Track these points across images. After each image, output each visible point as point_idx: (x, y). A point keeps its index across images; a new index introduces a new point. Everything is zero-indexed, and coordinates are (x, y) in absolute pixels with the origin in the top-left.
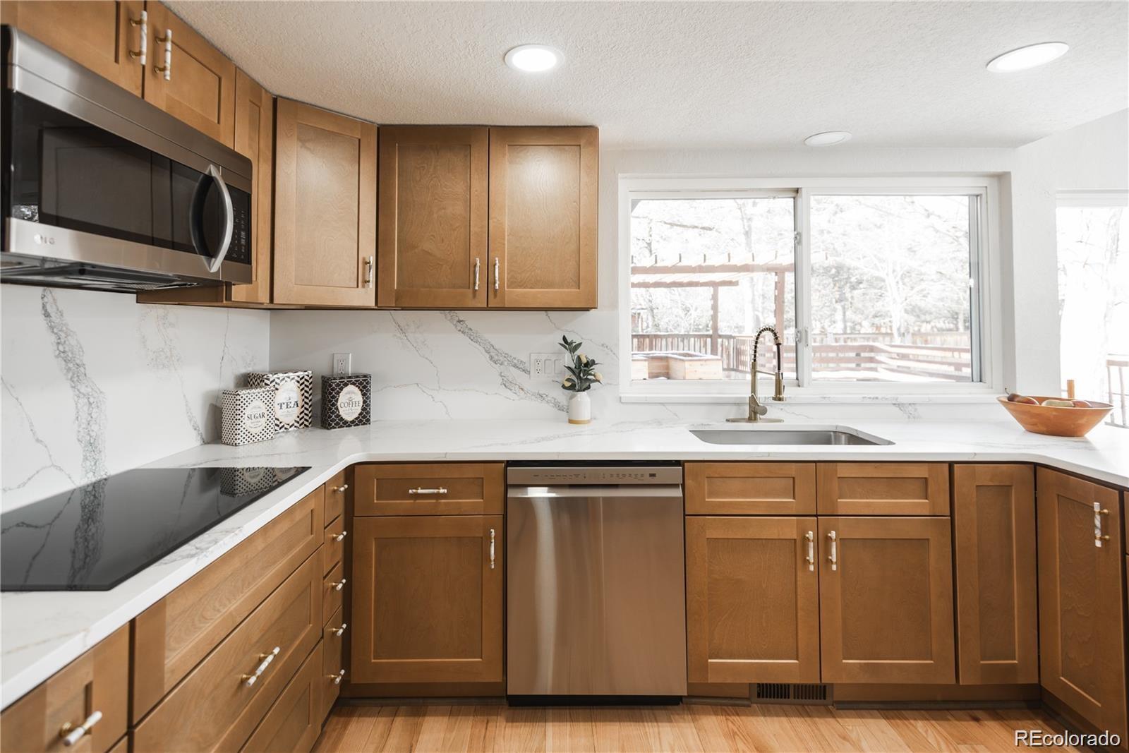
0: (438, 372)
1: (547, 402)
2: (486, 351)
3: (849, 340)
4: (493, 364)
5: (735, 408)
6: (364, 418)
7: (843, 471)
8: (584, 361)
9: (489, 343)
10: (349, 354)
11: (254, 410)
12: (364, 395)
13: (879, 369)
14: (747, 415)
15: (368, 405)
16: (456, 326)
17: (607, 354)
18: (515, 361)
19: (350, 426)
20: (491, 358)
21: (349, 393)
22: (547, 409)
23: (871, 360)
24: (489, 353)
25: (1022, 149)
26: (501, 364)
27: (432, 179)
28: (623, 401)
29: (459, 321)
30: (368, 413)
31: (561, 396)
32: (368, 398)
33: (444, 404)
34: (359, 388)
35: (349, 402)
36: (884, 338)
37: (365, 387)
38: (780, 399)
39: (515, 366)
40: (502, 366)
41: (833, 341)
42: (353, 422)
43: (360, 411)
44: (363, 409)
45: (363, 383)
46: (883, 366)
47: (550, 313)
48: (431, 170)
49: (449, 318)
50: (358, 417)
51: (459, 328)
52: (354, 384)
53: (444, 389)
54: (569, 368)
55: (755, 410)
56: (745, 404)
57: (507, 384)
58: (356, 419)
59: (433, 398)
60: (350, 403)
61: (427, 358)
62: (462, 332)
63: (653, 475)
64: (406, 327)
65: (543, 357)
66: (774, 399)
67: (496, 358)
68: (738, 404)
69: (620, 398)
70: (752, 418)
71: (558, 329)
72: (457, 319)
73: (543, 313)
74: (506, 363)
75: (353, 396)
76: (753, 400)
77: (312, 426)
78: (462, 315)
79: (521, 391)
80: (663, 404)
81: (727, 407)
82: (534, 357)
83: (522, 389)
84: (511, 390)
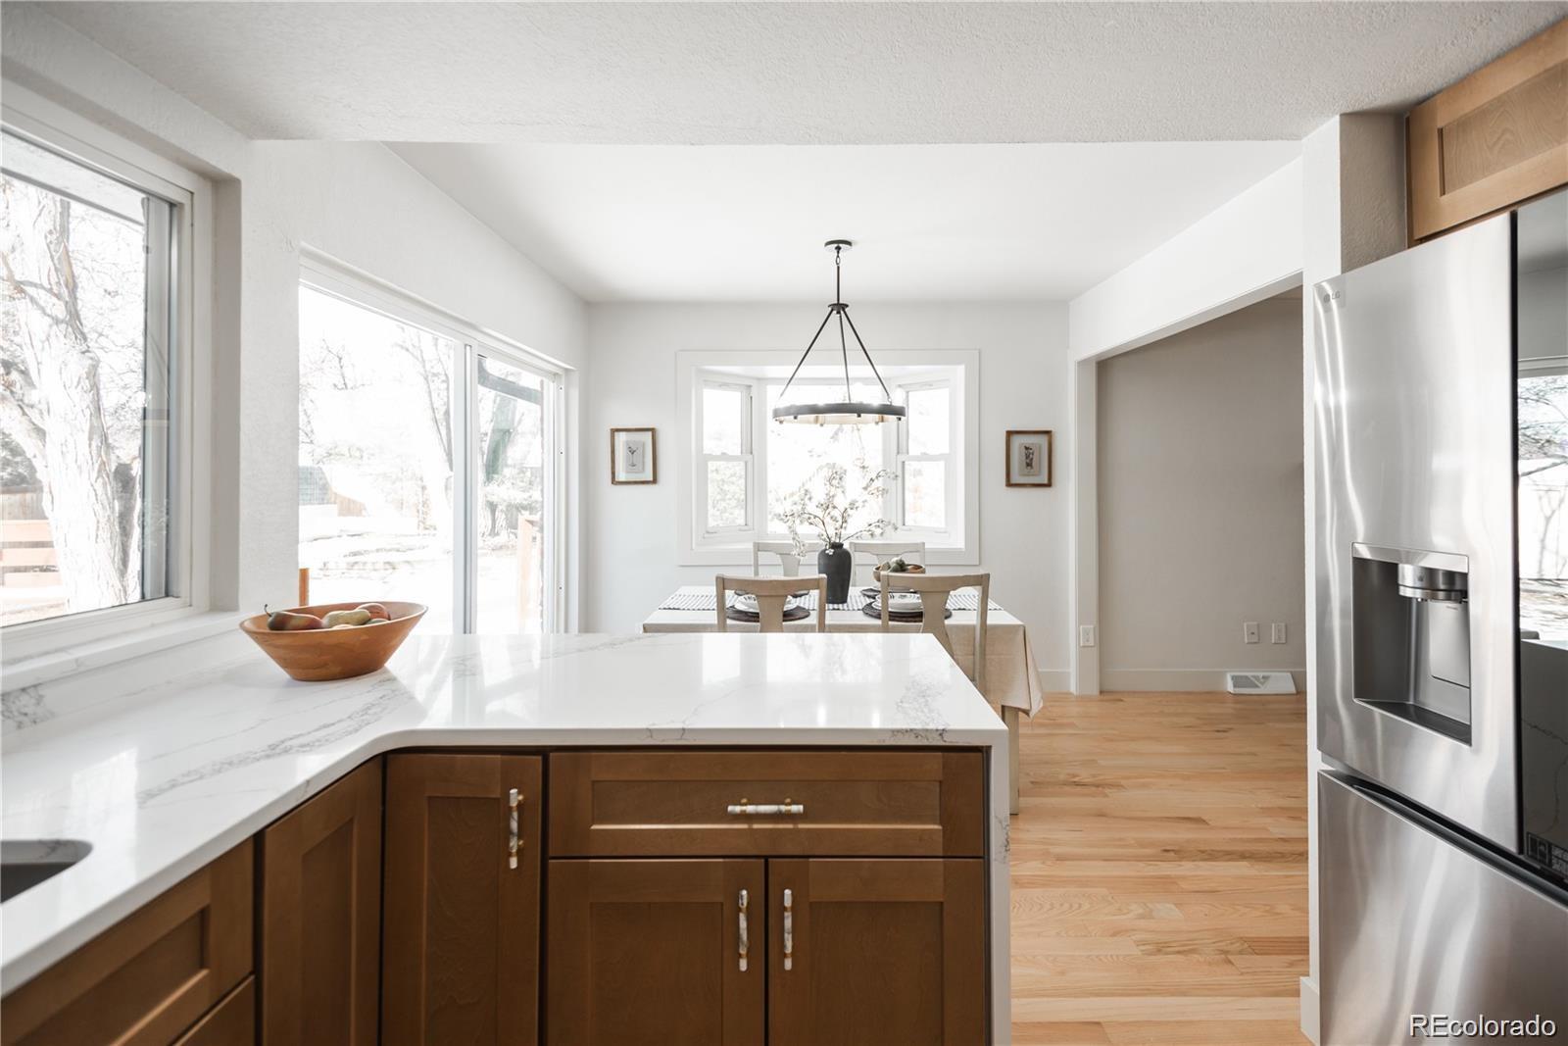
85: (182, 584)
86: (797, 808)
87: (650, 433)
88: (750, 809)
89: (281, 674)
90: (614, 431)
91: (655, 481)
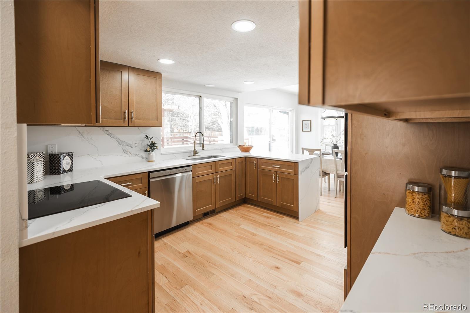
0: (98, 149)
1: (139, 157)
2: (117, 141)
3: (175, 135)
4: (120, 145)
5: (189, 153)
6: (71, 169)
7: (220, 163)
8: (154, 143)
9: (118, 138)
10: (55, 144)
11: (39, 168)
12: (71, 160)
13: (189, 144)
14: (193, 155)
15: (73, 164)
16: (105, 133)
17: (157, 140)
18: (128, 144)
19: (67, 172)
20: (119, 143)
21: (66, 159)
22: (139, 159)
23: (187, 141)
24: (118, 142)
25: (240, 93)
26: (123, 145)
27: (107, 81)
28: (162, 154)
29: (106, 131)
30: (73, 167)
31: (144, 154)
32: (72, 161)
33: (100, 161)
34: (69, 157)
35: (65, 163)
36: (185, 134)
37: (71, 157)
38: (204, 149)
39: (128, 146)
40: (123, 146)
41: (170, 135)
42: (68, 171)
43: (70, 166)
44: (71, 165)
45: (71, 155)
46: (190, 143)
47: (139, 127)
48: (107, 77)
49: (102, 129)
50: (70, 169)
51: (106, 133)
52: (68, 156)
53: (101, 156)
54: (148, 145)
55: (195, 153)
56: (192, 152)
57: (125, 152)
58: (69, 169)
59: (96, 159)
60: (67, 163)
61: (93, 145)
62: (108, 134)
63: (186, 169)
64: (83, 133)
65: (137, 142)
66: (202, 149)
67: (121, 143)
68: (190, 152)
69: (161, 153)
70: (194, 155)
71: (142, 133)
72: (105, 130)
73: (137, 127)
74: (124, 145)
75: (68, 160)
76: (195, 150)
77: (45, 175)
78: (107, 128)
79: (130, 154)
80: (172, 154)
81: (188, 153)
82: (134, 142)
83: (130, 153)
84: (126, 154)
85: (233, 142)
86: (279, 167)
87: (310, 121)
88: (275, 166)
89: (241, 151)
90: (303, 121)
91: (311, 131)
